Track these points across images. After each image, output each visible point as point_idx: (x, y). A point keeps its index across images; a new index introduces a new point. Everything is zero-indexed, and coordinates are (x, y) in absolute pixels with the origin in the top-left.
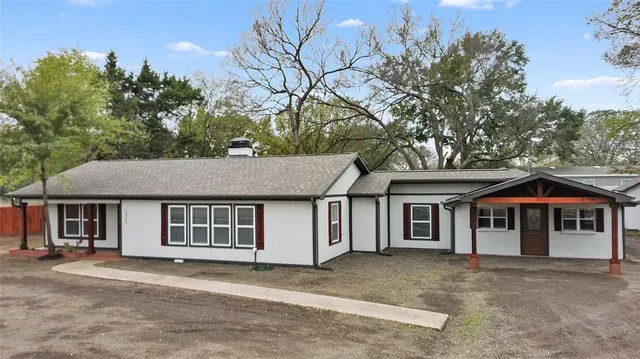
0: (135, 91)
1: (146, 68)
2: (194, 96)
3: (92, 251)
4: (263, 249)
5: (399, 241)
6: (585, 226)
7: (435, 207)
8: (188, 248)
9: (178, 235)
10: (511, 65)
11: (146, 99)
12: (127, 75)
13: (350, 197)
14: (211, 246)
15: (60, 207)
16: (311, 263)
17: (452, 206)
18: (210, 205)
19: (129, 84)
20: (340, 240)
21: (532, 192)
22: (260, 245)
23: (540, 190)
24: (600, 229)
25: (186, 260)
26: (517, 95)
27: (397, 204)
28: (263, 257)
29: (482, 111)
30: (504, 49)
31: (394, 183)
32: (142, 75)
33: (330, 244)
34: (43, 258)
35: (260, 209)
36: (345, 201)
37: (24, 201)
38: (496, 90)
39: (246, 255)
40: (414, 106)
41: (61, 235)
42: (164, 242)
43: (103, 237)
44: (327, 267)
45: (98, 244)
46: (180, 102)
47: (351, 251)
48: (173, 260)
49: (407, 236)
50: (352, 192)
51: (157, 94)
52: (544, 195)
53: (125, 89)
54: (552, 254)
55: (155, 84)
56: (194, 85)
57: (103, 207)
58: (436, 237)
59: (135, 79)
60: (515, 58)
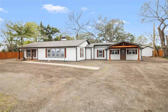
0: (46, 30)
1: (48, 25)
2: (58, 31)
3: (32, 59)
4: (66, 58)
5: (96, 58)
6: (133, 53)
7: (104, 50)
8: (51, 58)
9: (49, 55)
10: (121, 25)
11: (49, 32)
12: (44, 27)
13: (86, 48)
14: (55, 57)
15: (27, 50)
16: (76, 61)
17: (106, 50)
18: (55, 49)
19: (45, 29)
20: (83, 57)
21: (122, 45)
22: (65, 57)
23: (123, 44)
24: (136, 54)
25: (50, 61)
26: (123, 32)
27: (96, 50)
28: (66, 59)
29: (116, 35)
30: (120, 22)
31: (95, 46)
32: (48, 27)
33: (81, 57)
34: (22, 60)
35: (65, 49)
36: (84, 49)
37: (19, 49)
38: (118, 31)
39: (62, 59)
40: (102, 34)
41: (27, 56)
42: (46, 57)
43: (35, 56)
44: (79, 61)
45: (33, 58)
46: (55, 32)
47: (86, 59)
48: (48, 60)
49: (98, 57)
50: (86, 47)
51: (50, 31)
52: (124, 45)
53: (44, 30)
54: (127, 59)
55: (50, 29)
56: (58, 29)
57: (35, 50)
58: (104, 57)
59: (46, 28)
60: (122, 24)
